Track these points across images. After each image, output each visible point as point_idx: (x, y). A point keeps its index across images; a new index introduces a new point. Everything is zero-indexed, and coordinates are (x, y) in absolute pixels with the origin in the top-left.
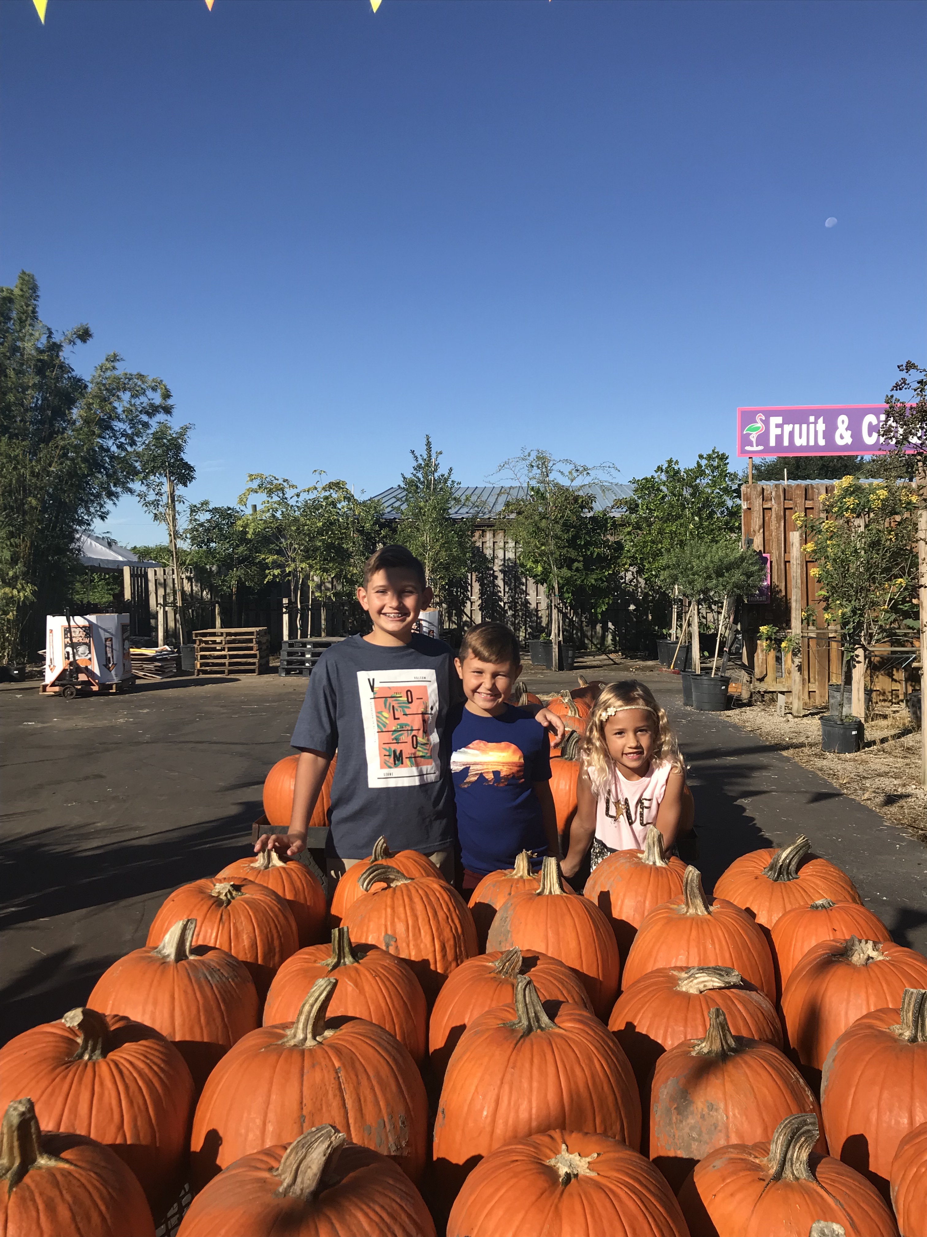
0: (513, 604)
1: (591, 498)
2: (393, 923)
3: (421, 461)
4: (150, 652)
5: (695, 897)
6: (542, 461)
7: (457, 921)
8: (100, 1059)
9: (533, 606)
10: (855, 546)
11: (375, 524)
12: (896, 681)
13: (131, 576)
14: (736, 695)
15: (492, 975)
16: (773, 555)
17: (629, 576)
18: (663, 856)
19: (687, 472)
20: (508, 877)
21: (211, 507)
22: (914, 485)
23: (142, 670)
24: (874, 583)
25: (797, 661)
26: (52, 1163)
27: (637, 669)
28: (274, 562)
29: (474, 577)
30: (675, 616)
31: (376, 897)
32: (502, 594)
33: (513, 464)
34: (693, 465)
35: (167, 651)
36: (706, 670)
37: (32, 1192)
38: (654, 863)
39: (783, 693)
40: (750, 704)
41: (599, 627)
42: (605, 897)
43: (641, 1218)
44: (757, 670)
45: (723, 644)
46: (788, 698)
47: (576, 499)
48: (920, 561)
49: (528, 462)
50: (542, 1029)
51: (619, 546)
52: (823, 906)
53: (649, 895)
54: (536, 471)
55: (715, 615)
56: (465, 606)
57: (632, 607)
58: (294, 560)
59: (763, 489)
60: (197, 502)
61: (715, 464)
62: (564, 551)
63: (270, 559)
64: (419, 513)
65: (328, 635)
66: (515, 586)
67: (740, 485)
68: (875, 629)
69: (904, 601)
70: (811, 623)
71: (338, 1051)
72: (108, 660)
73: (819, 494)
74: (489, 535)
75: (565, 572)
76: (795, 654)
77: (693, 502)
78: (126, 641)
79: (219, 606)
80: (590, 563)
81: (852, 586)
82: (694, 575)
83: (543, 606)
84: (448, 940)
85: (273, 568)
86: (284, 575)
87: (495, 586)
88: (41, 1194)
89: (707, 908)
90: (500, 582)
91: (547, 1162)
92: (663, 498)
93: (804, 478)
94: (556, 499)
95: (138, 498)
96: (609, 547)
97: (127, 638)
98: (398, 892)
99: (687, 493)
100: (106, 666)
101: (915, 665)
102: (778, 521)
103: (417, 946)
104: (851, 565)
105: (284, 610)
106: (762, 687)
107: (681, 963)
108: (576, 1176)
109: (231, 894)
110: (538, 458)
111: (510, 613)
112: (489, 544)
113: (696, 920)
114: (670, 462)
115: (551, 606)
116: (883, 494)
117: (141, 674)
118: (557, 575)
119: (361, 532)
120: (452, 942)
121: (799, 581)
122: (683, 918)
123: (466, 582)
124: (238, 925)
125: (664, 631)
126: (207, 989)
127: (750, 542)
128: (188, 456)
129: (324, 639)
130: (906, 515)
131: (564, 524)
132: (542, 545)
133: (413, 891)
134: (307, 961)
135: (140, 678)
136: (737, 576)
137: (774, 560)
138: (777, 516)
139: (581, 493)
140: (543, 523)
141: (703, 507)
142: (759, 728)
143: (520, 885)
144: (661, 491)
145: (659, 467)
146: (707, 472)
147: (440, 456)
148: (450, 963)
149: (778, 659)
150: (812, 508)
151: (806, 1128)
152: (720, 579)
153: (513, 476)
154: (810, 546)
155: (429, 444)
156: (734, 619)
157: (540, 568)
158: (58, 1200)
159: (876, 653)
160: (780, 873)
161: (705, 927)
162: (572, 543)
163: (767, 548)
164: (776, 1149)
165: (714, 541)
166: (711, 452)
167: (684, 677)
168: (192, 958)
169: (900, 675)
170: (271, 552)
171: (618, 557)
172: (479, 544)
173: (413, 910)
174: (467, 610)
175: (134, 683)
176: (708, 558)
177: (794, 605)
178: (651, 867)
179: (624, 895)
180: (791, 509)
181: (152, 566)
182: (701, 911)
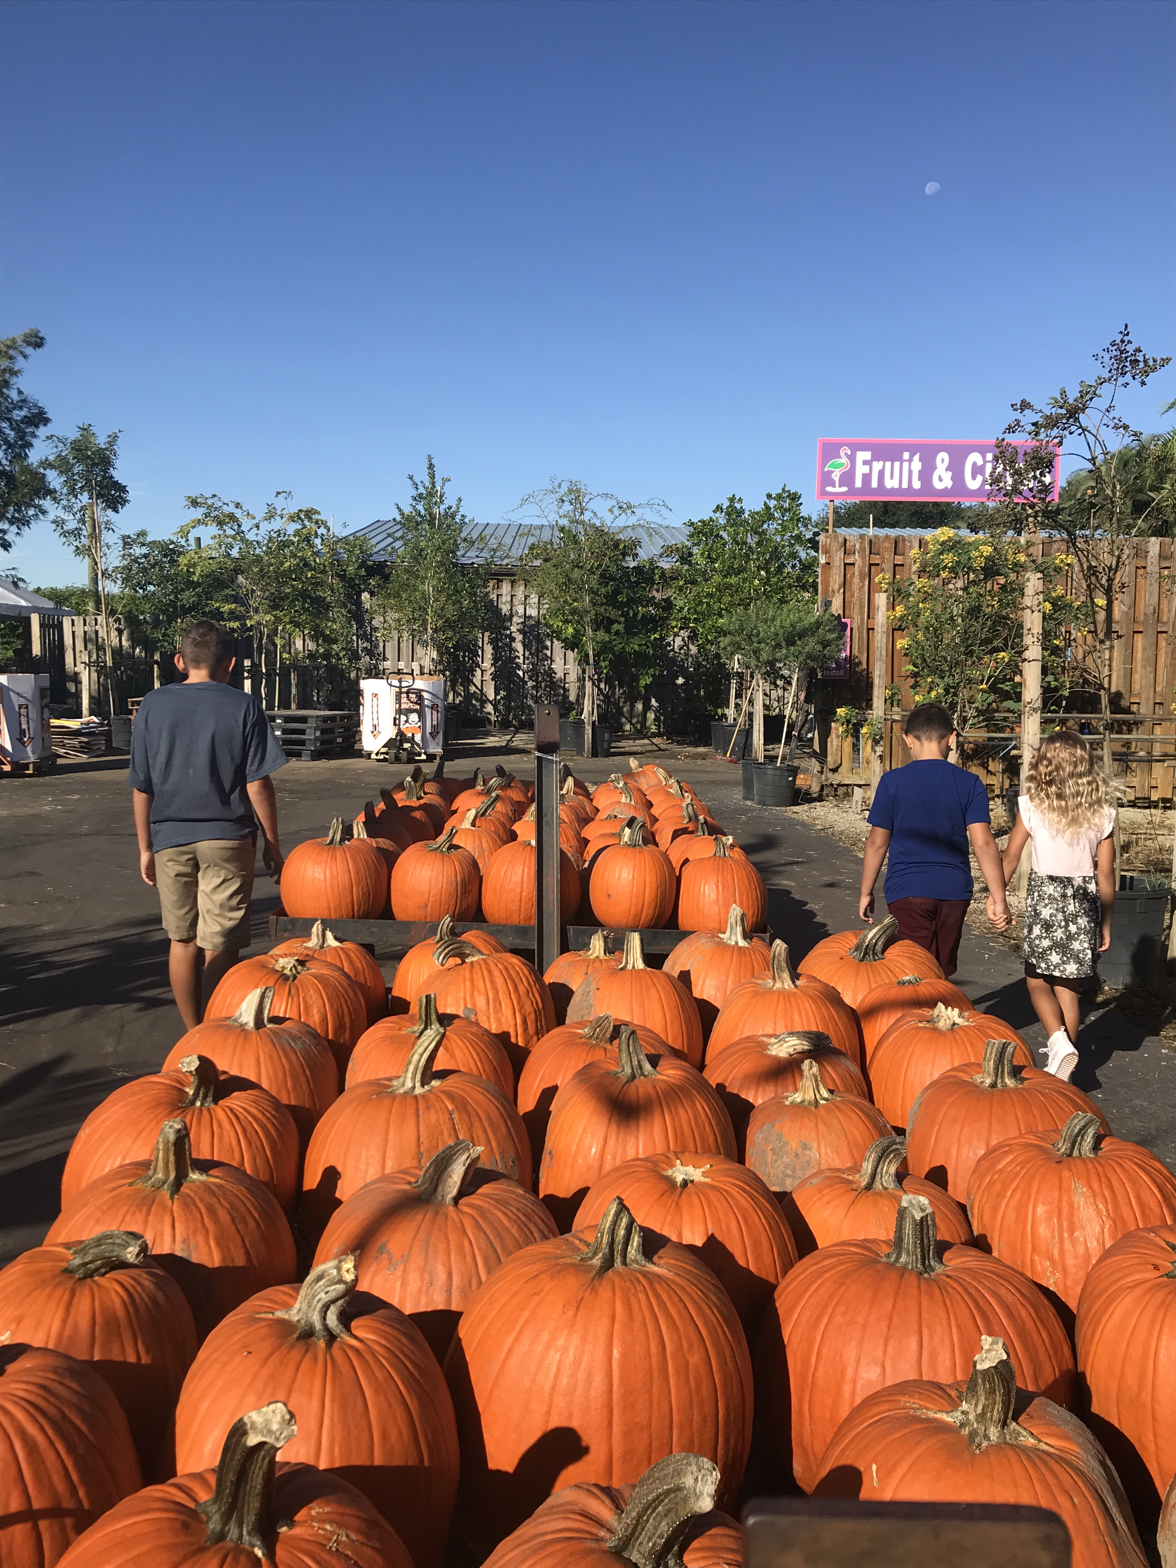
0: (534, 673)
1: (636, 543)
2: (472, 996)
3: (422, 490)
4: (74, 724)
5: (782, 971)
6: (576, 496)
7: (537, 996)
8: (212, 1106)
9: (560, 674)
10: (952, 612)
11: (360, 567)
12: (992, 773)
13: (42, 626)
14: (805, 787)
15: (583, 1040)
16: (854, 621)
17: (678, 642)
18: (746, 936)
19: (753, 514)
20: (584, 957)
21: (149, 539)
22: (1022, 540)
23: (63, 746)
24: (972, 656)
25: (879, 750)
26: (203, 1178)
27: (686, 757)
28: (231, 612)
29: (486, 639)
30: (733, 692)
31: (451, 972)
32: (521, 660)
33: (540, 497)
34: (759, 507)
35: (94, 722)
36: (771, 759)
37: (192, 1199)
38: (737, 943)
39: (860, 786)
40: (820, 799)
41: (639, 706)
42: (685, 977)
43: (751, 1211)
44: (829, 758)
45: (791, 727)
46: (865, 792)
47: (616, 545)
48: (1025, 632)
49: (558, 496)
50: (645, 1076)
51: (668, 605)
52: (910, 982)
53: (731, 975)
54: (567, 507)
55: (780, 692)
56: (473, 675)
57: (680, 681)
58: (256, 610)
59: (845, 540)
60: (132, 532)
61: (786, 505)
62: (602, 609)
63: (226, 608)
64: (419, 555)
65: (299, 707)
66: (537, 650)
67: (816, 534)
68: (970, 713)
69: (1005, 680)
70: (895, 703)
71: (451, 1096)
72: (23, 733)
73: (911, 548)
74: (506, 588)
75: (602, 635)
76: (876, 742)
77: (759, 553)
78: (46, 710)
79: (159, 668)
80: (633, 627)
81: (945, 658)
82: (759, 643)
83: (572, 677)
84: (530, 1014)
85: (229, 620)
86: (244, 628)
87: (512, 650)
88: (201, 1200)
89: (794, 982)
90: (518, 646)
91: (665, 1173)
92: (724, 545)
93: (893, 526)
94: (592, 543)
95: (54, 526)
96: (657, 606)
97: (47, 706)
98: (476, 967)
99: (752, 540)
100: (20, 740)
101: (1014, 752)
102: (862, 580)
103: (498, 1020)
104: (945, 635)
105: (246, 674)
106: (835, 779)
107: (771, 1032)
108: (692, 1181)
109: (296, 969)
110: (570, 491)
111: (530, 684)
112: (505, 598)
113: (782, 993)
114: (732, 500)
115: (584, 678)
116: (987, 550)
117: (62, 751)
118: (591, 640)
119: (342, 577)
120: (533, 1016)
121: (884, 653)
122: (770, 991)
123: (476, 645)
124: (308, 999)
125: (720, 711)
126: (292, 1055)
127: (828, 604)
128: (119, 474)
129: (294, 711)
130: (1013, 576)
131: (602, 576)
132: (574, 600)
133: (492, 966)
134: (391, 1029)
135: (61, 757)
136: (811, 645)
137: (855, 626)
138: (861, 573)
139: (621, 536)
140: (576, 574)
141: (771, 558)
142: (832, 827)
143: (597, 964)
144: (721, 537)
145: (718, 507)
146: (776, 515)
147: (447, 484)
148: (531, 1038)
149: (856, 748)
150: (902, 565)
151: (895, 1147)
152: (792, 648)
153: (539, 513)
154: (900, 610)
155: (431, 466)
156: (806, 697)
157: (571, 630)
158: (217, 1205)
159: (971, 740)
160: (866, 954)
161: (793, 1000)
162: (611, 600)
163: (847, 612)
164: (868, 1167)
165: (783, 601)
166: (780, 491)
167: (744, 765)
168: (269, 1026)
169: (996, 766)
170: (227, 599)
171: (667, 618)
172: (493, 596)
173: (493, 983)
174: (477, 680)
175: (54, 762)
176: (778, 623)
177: (876, 681)
178: (733, 947)
179: (706, 975)
180: (878, 565)
181: (69, 614)
182: (788, 984)
